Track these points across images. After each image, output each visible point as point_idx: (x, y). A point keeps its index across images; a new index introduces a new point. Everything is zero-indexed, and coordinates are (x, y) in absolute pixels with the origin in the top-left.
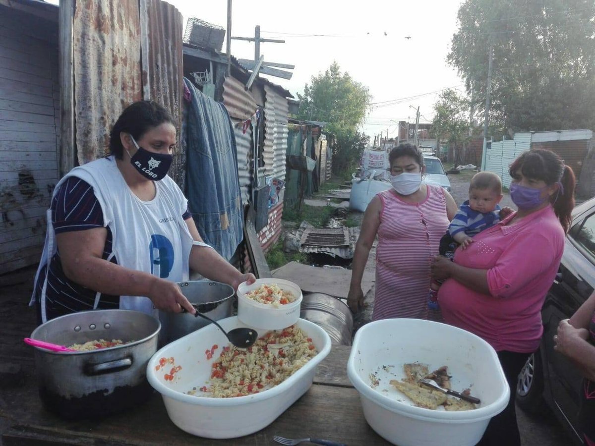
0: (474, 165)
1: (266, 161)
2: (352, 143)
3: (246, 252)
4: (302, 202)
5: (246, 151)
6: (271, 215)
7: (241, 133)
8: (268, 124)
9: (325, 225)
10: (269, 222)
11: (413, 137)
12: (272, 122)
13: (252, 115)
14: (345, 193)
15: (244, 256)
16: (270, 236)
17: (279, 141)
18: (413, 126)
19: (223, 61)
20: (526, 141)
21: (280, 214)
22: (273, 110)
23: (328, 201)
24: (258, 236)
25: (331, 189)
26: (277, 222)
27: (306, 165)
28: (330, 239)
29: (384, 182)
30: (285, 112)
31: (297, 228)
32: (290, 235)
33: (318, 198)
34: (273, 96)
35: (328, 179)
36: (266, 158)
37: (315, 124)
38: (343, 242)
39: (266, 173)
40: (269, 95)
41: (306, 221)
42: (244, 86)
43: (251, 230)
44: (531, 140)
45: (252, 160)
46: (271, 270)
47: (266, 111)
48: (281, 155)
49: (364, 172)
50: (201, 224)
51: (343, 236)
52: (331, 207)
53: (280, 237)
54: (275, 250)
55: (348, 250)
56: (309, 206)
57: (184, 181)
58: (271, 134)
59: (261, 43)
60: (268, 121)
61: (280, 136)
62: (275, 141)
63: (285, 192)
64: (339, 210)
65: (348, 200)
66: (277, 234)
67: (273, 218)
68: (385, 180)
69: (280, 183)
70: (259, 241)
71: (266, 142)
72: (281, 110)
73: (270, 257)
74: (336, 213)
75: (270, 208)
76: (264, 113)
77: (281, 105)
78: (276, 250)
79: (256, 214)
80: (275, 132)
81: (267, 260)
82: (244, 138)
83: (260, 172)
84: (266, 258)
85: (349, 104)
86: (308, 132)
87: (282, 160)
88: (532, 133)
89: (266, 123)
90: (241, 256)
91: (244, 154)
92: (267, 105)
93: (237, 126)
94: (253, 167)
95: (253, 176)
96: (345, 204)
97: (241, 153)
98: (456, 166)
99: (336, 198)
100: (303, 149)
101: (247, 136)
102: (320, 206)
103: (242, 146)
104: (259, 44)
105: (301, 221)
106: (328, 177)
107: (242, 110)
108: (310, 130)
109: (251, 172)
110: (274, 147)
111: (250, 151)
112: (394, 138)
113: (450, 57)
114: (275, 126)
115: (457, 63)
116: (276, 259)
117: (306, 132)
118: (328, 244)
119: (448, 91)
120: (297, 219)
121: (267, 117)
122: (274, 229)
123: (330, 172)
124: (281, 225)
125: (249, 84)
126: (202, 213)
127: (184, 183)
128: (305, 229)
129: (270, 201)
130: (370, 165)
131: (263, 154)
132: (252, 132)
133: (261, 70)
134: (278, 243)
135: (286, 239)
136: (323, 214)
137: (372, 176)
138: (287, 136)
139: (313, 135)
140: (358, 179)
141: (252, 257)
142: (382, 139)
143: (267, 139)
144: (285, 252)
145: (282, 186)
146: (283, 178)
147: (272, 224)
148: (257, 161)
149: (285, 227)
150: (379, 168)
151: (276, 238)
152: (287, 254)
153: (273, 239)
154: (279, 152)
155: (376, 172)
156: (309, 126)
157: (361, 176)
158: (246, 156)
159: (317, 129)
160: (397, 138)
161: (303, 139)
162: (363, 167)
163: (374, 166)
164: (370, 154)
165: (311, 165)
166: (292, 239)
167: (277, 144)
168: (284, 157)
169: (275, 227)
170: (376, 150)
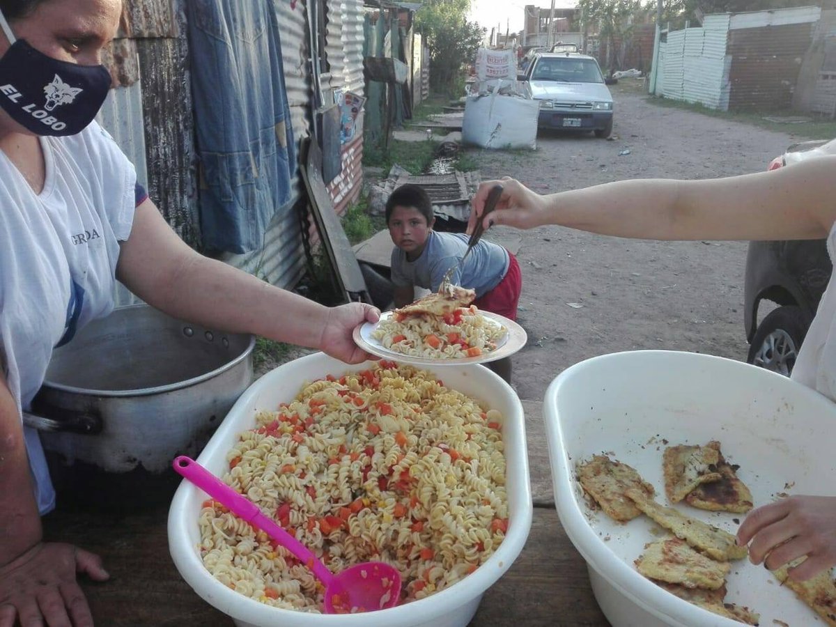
0: (639, 70)
1: (332, 63)
2: (459, 38)
3: (311, 218)
4: (389, 135)
5: (298, 42)
6: (345, 155)
7: (288, 8)
9: (426, 170)
10: (343, 167)
11: (546, 29)
14: (454, 118)
15: (308, 224)
16: (346, 191)
17: (351, 29)
18: (546, 13)
20: (721, 28)
21: (359, 154)
23: (428, 133)
24: (328, 191)
25: (431, 113)
26: (355, 167)
27: (394, 73)
28: (437, 191)
29: (515, 98)
31: (385, 176)
32: (376, 188)
33: (412, 128)
35: (424, 98)
36: (331, 57)
37: (403, 6)
38: (459, 196)
39: (334, 84)
41: (398, 165)
43: (315, 182)
44: (729, 25)
45: (310, 60)
46: (352, 245)
48: (356, 52)
49: (479, 85)
50: (223, 172)
51: (457, 185)
52: (434, 142)
53: (361, 192)
54: (355, 212)
55: (468, 207)
56: (401, 141)
57: (187, 90)
58: (338, 15)
61: (352, 19)
62: (345, 28)
63: (365, 116)
64: (446, 147)
65: (459, 129)
66: (356, 186)
67: (348, 161)
68: (516, 94)
69: (358, 101)
70: (330, 200)
71: (330, 29)
73: (348, 224)
74: (441, 152)
75: (344, 143)
78: (357, 212)
79: (323, 155)
80: (344, 12)
81: (344, 229)
82: (292, 18)
83: (323, 80)
84: (342, 225)
86: (392, 20)
87: (357, 61)
88: (731, 15)
90: (304, 225)
91: (296, 48)
94: (312, 72)
95: (313, 88)
96: (455, 137)
97: (290, 45)
98: (612, 72)
99: (441, 127)
101: (297, 14)
102: (418, 140)
103: (291, 32)
105: (390, 165)
106: (424, 95)
108: (396, 18)
109: (309, 80)
110: (344, 39)
111: (305, 43)
112: (517, 32)
116: (358, 228)
117: (390, 20)
118: (436, 200)
120: (384, 163)
122: (351, 179)
123: (427, 86)
124: (361, 171)
126: (222, 153)
127: (189, 95)
128: (397, 177)
129: (342, 133)
130: (489, 74)
131: (326, 50)
132: (306, 9)
134: (358, 202)
135: (372, 195)
136: (423, 153)
137: (496, 90)
138: (363, 19)
139: (400, 25)
140: (474, 95)
141: (321, 227)
142: (499, 34)
143: (332, 24)
144: (372, 215)
145: (360, 107)
146: (360, 93)
147: (348, 171)
148: (318, 63)
149: (367, 176)
150: (502, 77)
151: (355, 193)
152: (374, 218)
153: (351, 195)
154: (351, 48)
155: (500, 83)
156: (393, 9)
157: (476, 92)
158: (298, 52)
159: (404, 16)
160: (521, 32)
161: (385, 31)
162: (478, 77)
163: (495, 75)
164: (488, 56)
165: (401, 73)
166: (382, 194)
167: (348, 33)
168: (361, 57)
169: (353, 176)
170: (496, 49)
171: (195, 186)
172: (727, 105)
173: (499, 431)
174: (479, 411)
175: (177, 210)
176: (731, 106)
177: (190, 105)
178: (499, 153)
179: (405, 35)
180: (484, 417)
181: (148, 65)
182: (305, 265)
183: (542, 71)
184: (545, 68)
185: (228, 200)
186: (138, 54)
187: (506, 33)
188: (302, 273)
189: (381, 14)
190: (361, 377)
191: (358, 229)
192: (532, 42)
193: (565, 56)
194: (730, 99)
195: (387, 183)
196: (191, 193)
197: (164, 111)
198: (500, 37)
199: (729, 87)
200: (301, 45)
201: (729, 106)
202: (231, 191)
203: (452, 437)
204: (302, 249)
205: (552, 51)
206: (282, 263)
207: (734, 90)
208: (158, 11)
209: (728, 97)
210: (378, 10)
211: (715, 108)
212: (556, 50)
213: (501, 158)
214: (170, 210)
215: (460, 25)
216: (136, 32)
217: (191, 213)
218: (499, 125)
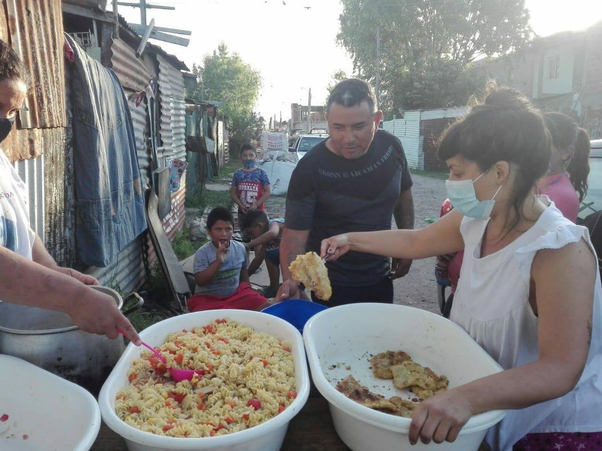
1: (164, 140)
2: (248, 124)
3: (150, 243)
4: (203, 187)
5: (142, 128)
6: (174, 200)
7: (135, 106)
8: (164, 99)
10: (172, 209)
11: (306, 119)
12: (167, 96)
13: (146, 86)
15: (148, 247)
16: (174, 224)
17: (177, 119)
18: (305, 109)
19: (109, 20)
20: (416, 119)
21: (182, 200)
22: (168, 83)
24: (161, 225)
25: (231, 172)
26: (180, 208)
27: (206, 147)
29: (288, 163)
30: (181, 86)
31: (201, 214)
32: (195, 222)
33: (219, 182)
34: (168, 67)
35: (226, 162)
36: (164, 137)
37: (210, 103)
39: (166, 154)
40: (163, 65)
41: (210, 206)
42: (135, 52)
43: (153, 218)
44: (420, 117)
45: (150, 139)
46: (180, 261)
47: (160, 83)
48: (180, 134)
49: (263, 154)
53: (184, 225)
54: (180, 238)
56: (211, 191)
57: (72, 160)
58: (168, 110)
59: (147, 9)
60: (163, 94)
61: (178, 112)
62: (173, 118)
63: (186, 174)
66: (181, 221)
67: (176, 204)
68: (288, 160)
69: (182, 165)
70: (164, 231)
71: (163, 119)
72: (177, 84)
73: (176, 247)
75: (173, 193)
76: (158, 86)
77: (176, 78)
78: (183, 238)
79: (159, 200)
80: (172, 108)
81: (174, 251)
82: (138, 113)
83: (159, 152)
84: (173, 248)
85: (240, 85)
86: (203, 112)
87: (181, 139)
88: (421, 111)
89: (161, 96)
90: (144, 248)
92: (161, 77)
93: (130, 98)
94: (151, 146)
95: (152, 157)
97: (138, 130)
100: (200, 130)
101: (141, 109)
102: (223, 190)
103: (138, 121)
104: (145, 11)
105: (204, 207)
106: (226, 160)
107: (134, 79)
108: (205, 110)
109: (149, 152)
110: (172, 125)
111: (147, 128)
112: (287, 120)
113: (339, 37)
114: (171, 102)
115: (346, 44)
117: (201, 112)
119: (340, 72)
120: (200, 205)
121: (162, 91)
122: (177, 216)
123: (228, 155)
124: (184, 211)
125: (140, 50)
126: (93, 200)
127: (72, 163)
129: (171, 186)
130: (270, 147)
131: (161, 132)
132: (147, 107)
133: (152, 36)
134: (182, 232)
135: (192, 226)
136: (227, 198)
137: (275, 158)
138: (185, 113)
139: (208, 115)
140: (261, 161)
141: (158, 248)
142: (275, 121)
143: (164, 116)
144: (192, 241)
145: (184, 169)
146: (184, 160)
147: (176, 211)
148: (156, 140)
149: (188, 214)
150: (278, 150)
151: (180, 225)
152: (194, 242)
153: (177, 227)
154: (177, 131)
155: (277, 153)
156: (203, 105)
157: (261, 159)
158: (142, 134)
159: (212, 110)
160: (290, 120)
161: (199, 119)
162: (262, 149)
163: (273, 148)
164: (269, 136)
165: (210, 147)
166: (199, 226)
167: (175, 122)
168: (183, 137)
169: (178, 214)
170: (274, 132)
171: (73, 222)
172: (423, 166)
173: (290, 351)
174: (278, 341)
175: (61, 238)
176: (425, 167)
177: (73, 169)
178: (279, 198)
179: (212, 121)
180: (281, 345)
181: (48, 144)
182: (145, 276)
183: (305, 146)
184: (306, 144)
185: (96, 230)
186: (43, 138)
187: (280, 120)
188: (142, 282)
189: (196, 108)
190: (204, 330)
191: (183, 249)
192: (297, 127)
193: (319, 137)
194: (424, 163)
195: (202, 219)
196: (70, 226)
197: (56, 173)
198: (276, 124)
199: (423, 156)
200: (144, 130)
201: (424, 167)
202: (98, 224)
203: (263, 354)
204: (142, 265)
205: (311, 133)
206: (129, 275)
207: (427, 157)
208: (57, 111)
209: (423, 162)
210: (193, 105)
211: (415, 169)
212: (313, 132)
213: (280, 201)
214: (57, 238)
215: (248, 116)
216: (43, 124)
217: (70, 239)
218: (278, 180)
